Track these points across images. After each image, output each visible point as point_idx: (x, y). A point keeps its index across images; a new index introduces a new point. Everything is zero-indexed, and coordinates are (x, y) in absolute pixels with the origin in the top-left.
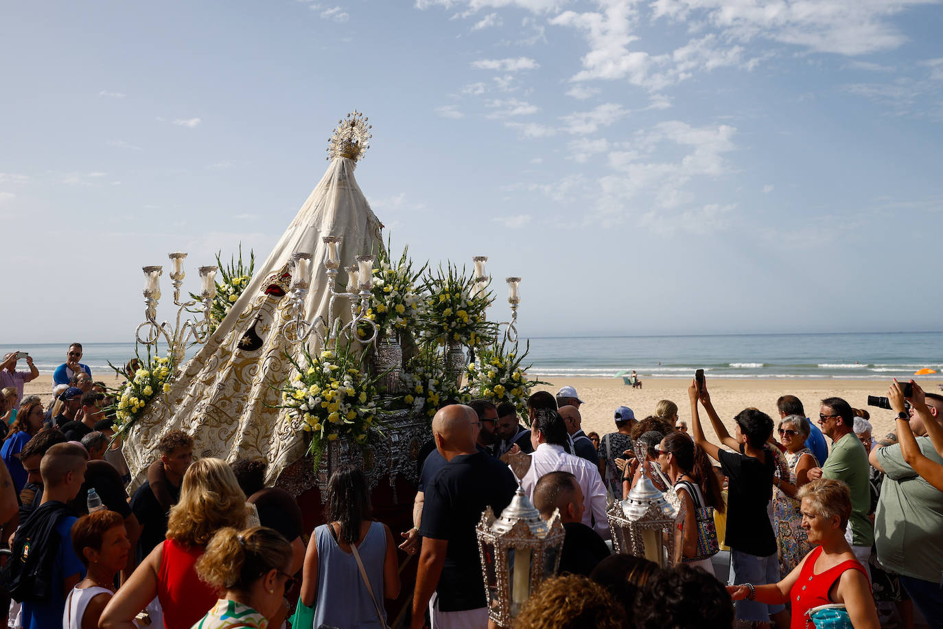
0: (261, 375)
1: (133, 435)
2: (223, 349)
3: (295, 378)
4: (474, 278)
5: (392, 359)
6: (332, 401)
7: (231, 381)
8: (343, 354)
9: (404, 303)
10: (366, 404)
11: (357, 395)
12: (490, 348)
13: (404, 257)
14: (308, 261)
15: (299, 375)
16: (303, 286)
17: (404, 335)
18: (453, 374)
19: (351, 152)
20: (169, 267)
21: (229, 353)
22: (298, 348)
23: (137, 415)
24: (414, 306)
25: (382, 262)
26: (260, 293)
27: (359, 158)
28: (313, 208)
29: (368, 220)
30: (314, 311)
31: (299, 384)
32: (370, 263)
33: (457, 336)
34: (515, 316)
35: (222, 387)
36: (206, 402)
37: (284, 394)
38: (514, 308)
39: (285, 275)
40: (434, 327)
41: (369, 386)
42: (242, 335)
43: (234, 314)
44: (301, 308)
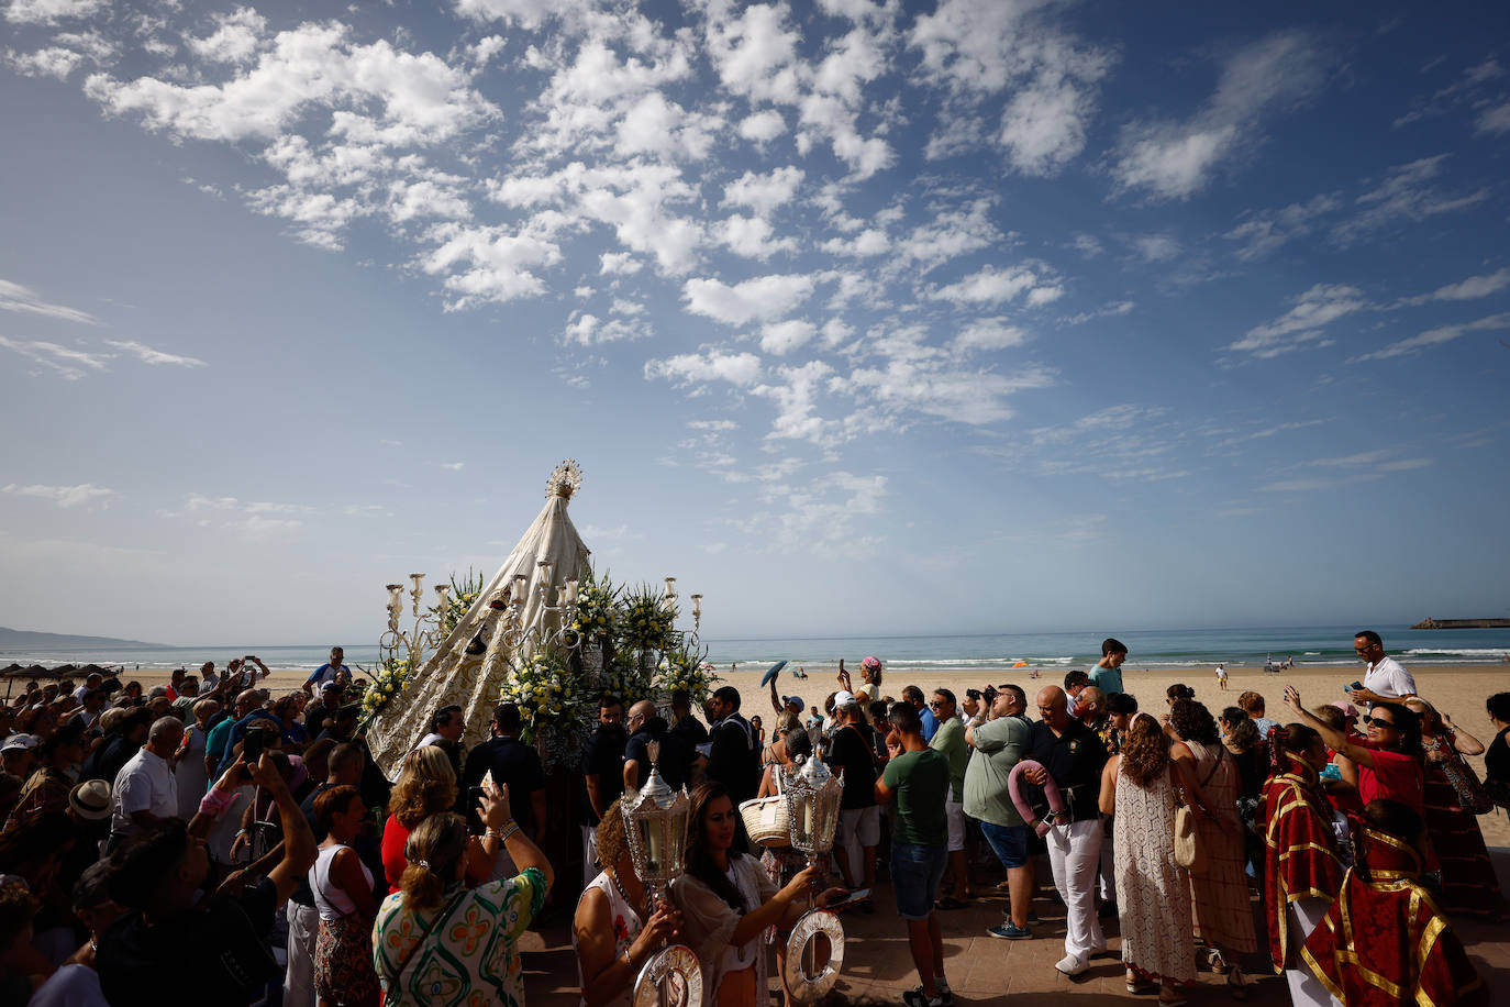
0: (484, 675)
1: (376, 724)
2: (453, 653)
3: (511, 678)
4: (664, 595)
5: (594, 660)
6: (542, 696)
7: (459, 680)
8: (552, 658)
9: (605, 616)
10: (570, 698)
11: (563, 690)
12: (677, 651)
13: (606, 577)
14: (524, 582)
15: (515, 674)
16: (520, 602)
17: (605, 641)
18: (646, 673)
19: (565, 492)
20: (410, 585)
21: (459, 657)
22: (516, 652)
23: (380, 708)
24: (613, 618)
25: (587, 582)
26: (486, 607)
27: (571, 497)
28: (531, 539)
29: (578, 548)
30: (529, 622)
31: (515, 682)
32: (576, 583)
33: (649, 642)
34: (697, 625)
35: (452, 684)
36: (437, 697)
37: (502, 690)
38: (697, 619)
39: (507, 592)
40: (629, 635)
41: (573, 683)
42: (469, 642)
43: (464, 624)
44: (517, 619)
